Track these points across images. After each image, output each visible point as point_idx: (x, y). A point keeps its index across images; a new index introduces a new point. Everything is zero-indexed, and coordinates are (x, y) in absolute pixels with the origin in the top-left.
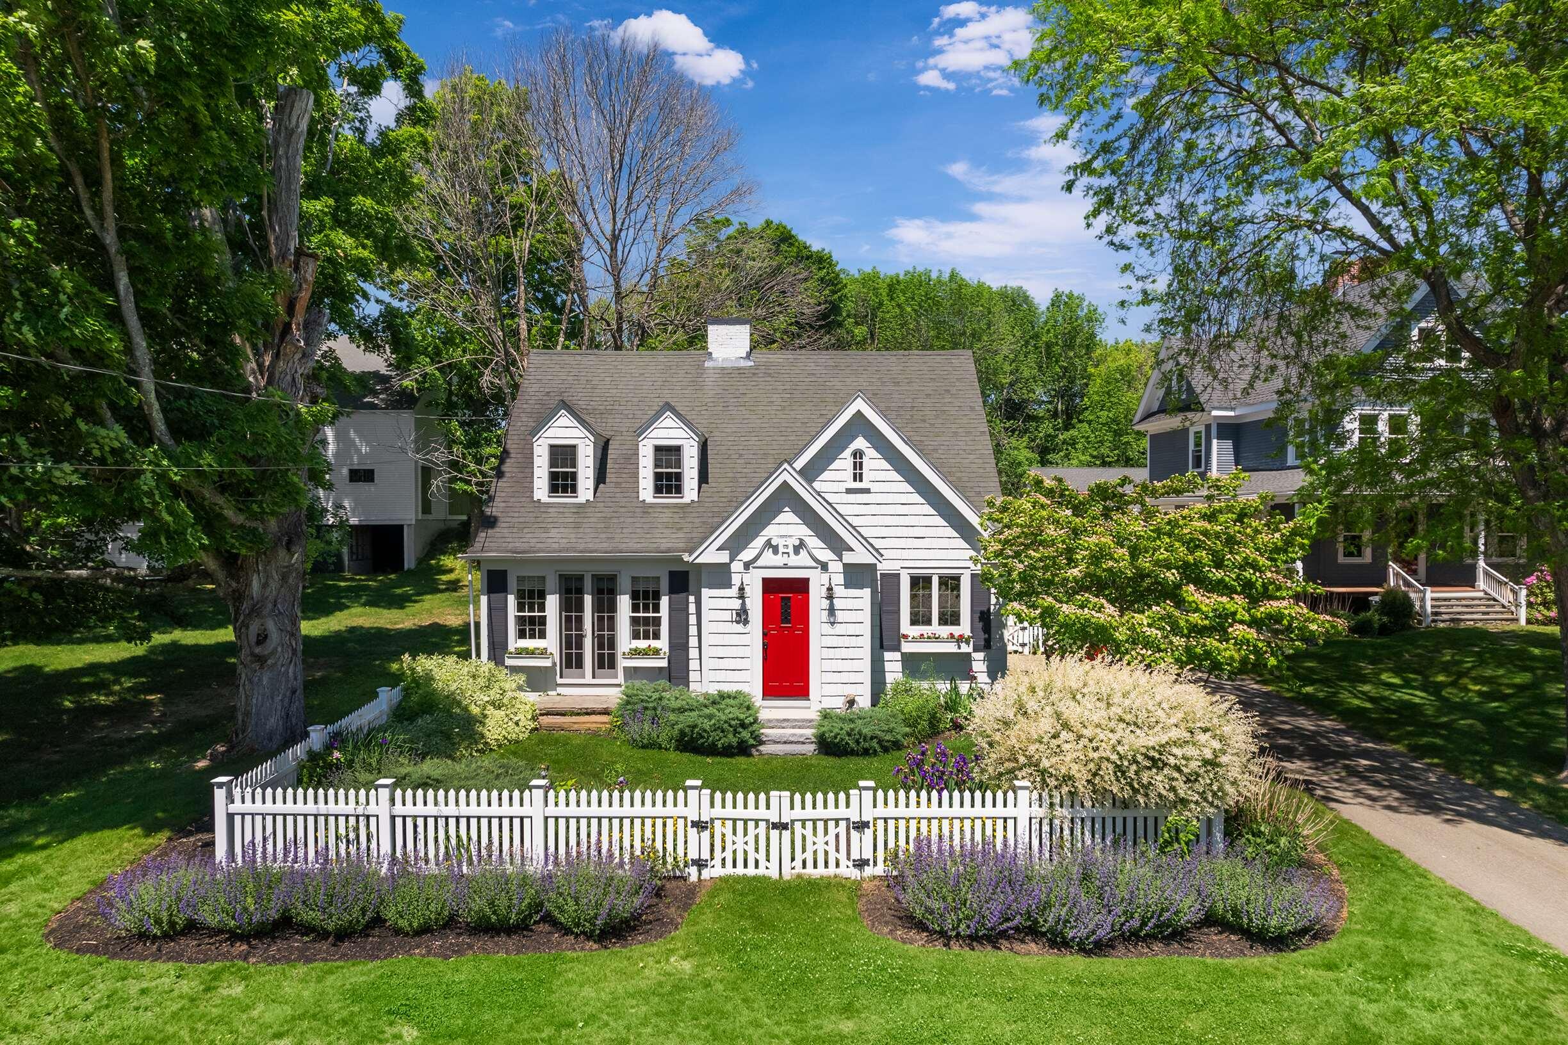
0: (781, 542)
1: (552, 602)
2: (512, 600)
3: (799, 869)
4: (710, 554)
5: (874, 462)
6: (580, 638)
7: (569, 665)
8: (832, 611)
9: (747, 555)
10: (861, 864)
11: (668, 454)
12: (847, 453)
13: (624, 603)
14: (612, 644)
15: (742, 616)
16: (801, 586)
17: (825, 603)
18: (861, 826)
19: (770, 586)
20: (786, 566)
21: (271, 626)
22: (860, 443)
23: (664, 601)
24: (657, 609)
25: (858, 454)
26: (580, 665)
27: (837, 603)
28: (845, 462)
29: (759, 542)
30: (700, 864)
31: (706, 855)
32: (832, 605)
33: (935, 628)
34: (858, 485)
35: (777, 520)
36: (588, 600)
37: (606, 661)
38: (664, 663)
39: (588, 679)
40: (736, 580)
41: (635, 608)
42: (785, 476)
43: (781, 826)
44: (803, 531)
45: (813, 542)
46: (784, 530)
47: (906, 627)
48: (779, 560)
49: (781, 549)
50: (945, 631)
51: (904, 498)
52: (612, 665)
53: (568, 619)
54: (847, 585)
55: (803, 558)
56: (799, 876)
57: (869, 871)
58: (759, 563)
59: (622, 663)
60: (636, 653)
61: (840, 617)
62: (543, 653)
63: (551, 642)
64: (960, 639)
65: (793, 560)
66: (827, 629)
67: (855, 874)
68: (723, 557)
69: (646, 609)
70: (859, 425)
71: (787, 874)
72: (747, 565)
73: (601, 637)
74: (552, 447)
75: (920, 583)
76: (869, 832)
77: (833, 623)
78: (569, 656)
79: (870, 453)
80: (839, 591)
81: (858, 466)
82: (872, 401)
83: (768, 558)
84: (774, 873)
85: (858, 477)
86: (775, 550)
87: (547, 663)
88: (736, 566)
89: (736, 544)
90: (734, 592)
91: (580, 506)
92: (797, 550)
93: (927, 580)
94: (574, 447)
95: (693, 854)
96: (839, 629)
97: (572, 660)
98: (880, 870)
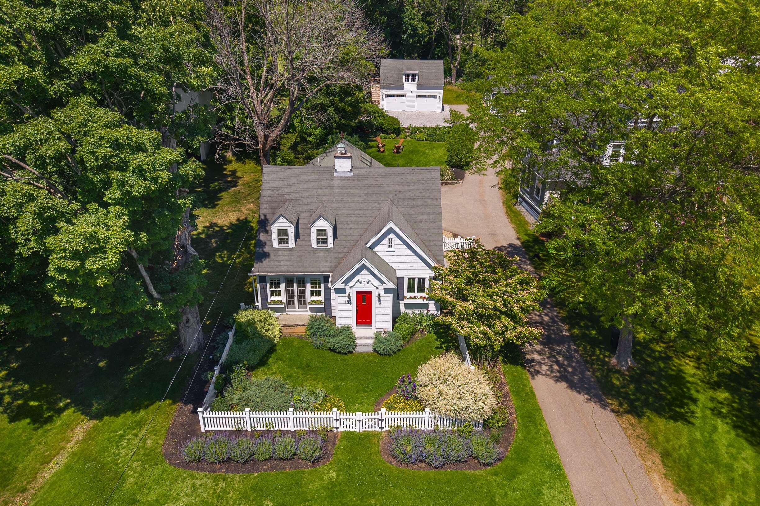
0: (363, 280)
1: (283, 286)
2: (268, 285)
3: (364, 429)
4: (339, 285)
5: (396, 240)
6: (293, 297)
7: (290, 304)
8: (380, 300)
9: (351, 284)
10: (382, 428)
11: (322, 232)
12: (387, 239)
13: (308, 286)
14: (304, 297)
15: (349, 302)
16: (370, 293)
17: (377, 299)
18: (382, 420)
19: (359, 293)
20: (364, 288)
22: (392, 236)
23: (322, 285)
24: (319, 287)
25: (391, 240)
26: (293, 303)
27: (381, 298)
28: (386, 242)
29: (355, 280)
31: (338, 426)
33: (416, 294)
34: (390, 249)
35: (361, 274)
36: (295, 285)
37: (303, 302)
38: (323, 306)
39: (297, 309)
40: (347, 292)
41: (312, 287)
42: (363, 262)
43: (359, 421)
44: (370, 277)
45: (373, 280)
47: (406, 294)
48: (361, 285)
50: (419, 295)
51: (406, 254)
52: (305, 303)
53: (289, 290)
54: (385, 293)
55: (370, 285)
56: (365, 431)
57: (383, 430)
58: (355, 287)
59: (309, 306)
60: (313, 302)
61: (382, 302)
62: (281, 302)
63: (282, 298)
64: (424, 298)
65: (367, 286)
66: (378, 306)
67: (380, 430)
68: (343, 286)
69: (316, 288)
70: (391, 230)
71: (361, 431)
72: (351, 288)
73: (300, 296)
74: (278, 230)
75: (411, 281)
76: (384, 422)
77: (380, 304)
78: (289, 301)
80: (382, 295)
81: (390, 243)
83: (358, 285)
84: (357, 430)
85: (390, 246)
86: (361, 283)
87: (283, 306)
88: (347, 288)
89: (347, 282)
90: (346, 295)
91: (290, 250)
92: (368, 283)
93: (414, 279)
94: (287, 230)
95: (335, 426)
96: (382, 306)
98: (387, 429)
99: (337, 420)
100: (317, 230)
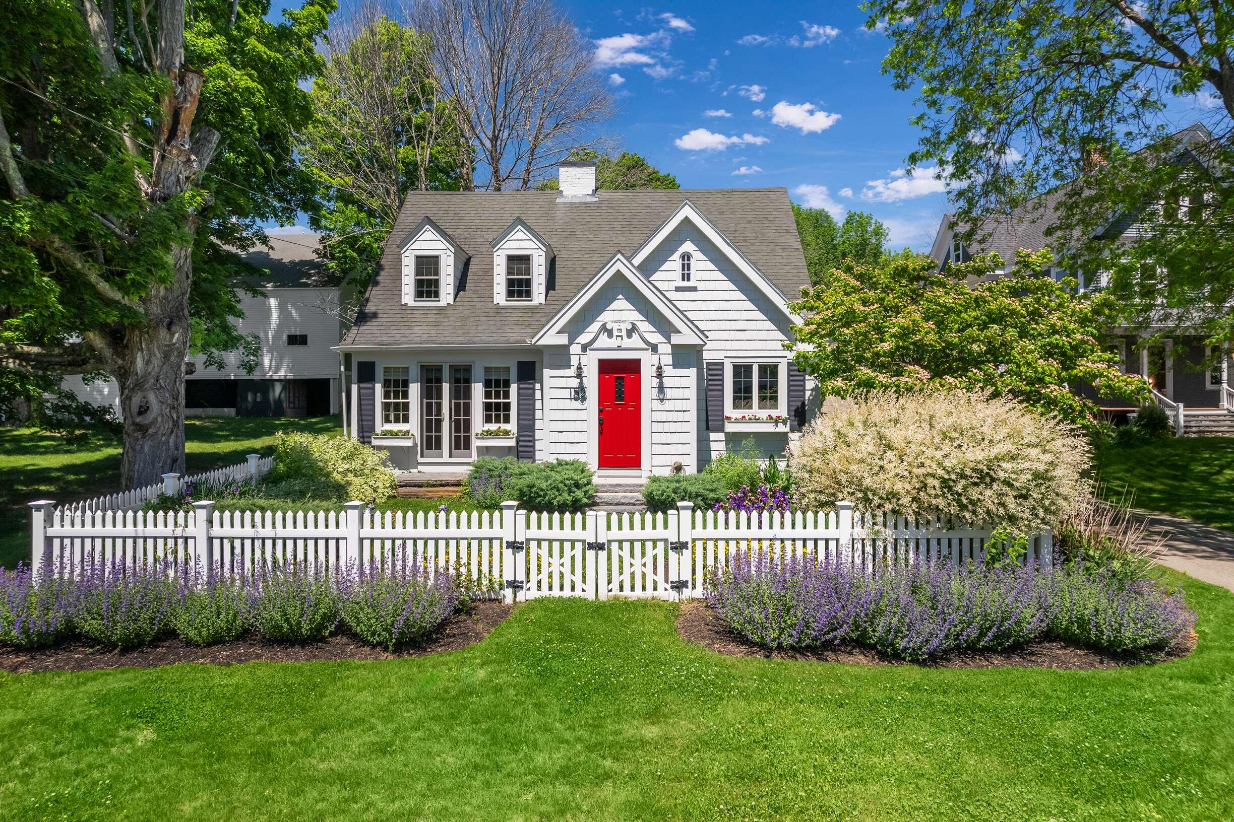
0: (615, 327)
1: (414, 390)
2: (379, 388)
3: (616, 591)
4: (551, 337)
5: (700, 264)
6: (439, 422)
7: (429, 447)
8: (661, 388)
9: (584, 338)
10: (679, 586)
11: (519, 262)
12: (676, 256)
13: (478, 390)
14: (467, 428)
15: (580, 394)
16: (633, 367)
17: (655, 382)
18: (679, 547)
19: (606, 367)
20: (619, 348)
21: (152, 397)
22: (688, 247)
23: (514, 389)
24: (507, 395)
25: (686, 257)
26: (439, 446)
27: (667, 382)
28: (674, 264)
29: (595, 327)
30: (516, 586)
31: (521, 577)
32: (661, 383)
33: (755, 410)
34: (686, 284)
35: (612, 307)
36: (446, 387)
37: (461, 443)
38: (512, 443)
39: (446, 458)
40: (574, 361)
41: (488, 395)
42: (619, 266)
43: (598, 547)
44: (635, 316)
45: (645, 326)
46: (618, 316)
47: (729, 410)
48: (613, 343)
49: (615, 333)
50: (763, 414)
51: (727, 296)
52: (467, 446)
53: (429, 406)
54: (675, 366)
55: (636, 342)
56: (616, 598)
57: (687, 593)
58: (595, 345)
59: (475, 443)
60: (489, 434)
61: (669, 393)
62: (406, 435)
63: (414, 426)
64: (777, 420)
65: (626, 343)
66: (656, 405)
67: (672, 596)
68: (563, 340)
69: (497, 396)
70: (687, 230)
71: (603, 595)
72: (584, 348)
73: (457, 422)
74: (418, 257)
75: (742, 371)
76: (687, 553)
77: (662, 400)
78: (429, 439)
79: (697, 255)
80: (668, 371)
81: (686, 267)
82: (696, 208)
83: (604, 341)
84: (590, 595)
85: (686, 277)
86: (610, 333)
87: (409, 443)
88: (575, 349)
89: (576, 327)
90: (572, 372)
91: (442, 308)
92: (630, 333)
93: (748, 368)
94: (437, 257)
95: (508, 576)
96: (668, 405)
97: (432, 443)
98: (699, 593)
99: (515, 546)
100: (510, 258)
